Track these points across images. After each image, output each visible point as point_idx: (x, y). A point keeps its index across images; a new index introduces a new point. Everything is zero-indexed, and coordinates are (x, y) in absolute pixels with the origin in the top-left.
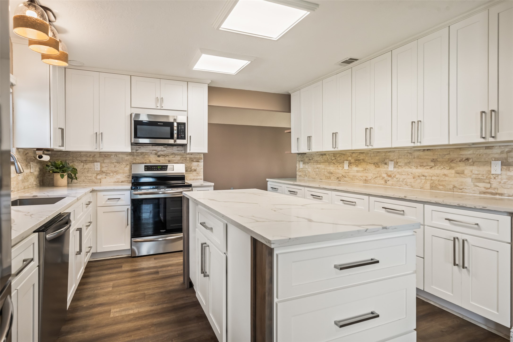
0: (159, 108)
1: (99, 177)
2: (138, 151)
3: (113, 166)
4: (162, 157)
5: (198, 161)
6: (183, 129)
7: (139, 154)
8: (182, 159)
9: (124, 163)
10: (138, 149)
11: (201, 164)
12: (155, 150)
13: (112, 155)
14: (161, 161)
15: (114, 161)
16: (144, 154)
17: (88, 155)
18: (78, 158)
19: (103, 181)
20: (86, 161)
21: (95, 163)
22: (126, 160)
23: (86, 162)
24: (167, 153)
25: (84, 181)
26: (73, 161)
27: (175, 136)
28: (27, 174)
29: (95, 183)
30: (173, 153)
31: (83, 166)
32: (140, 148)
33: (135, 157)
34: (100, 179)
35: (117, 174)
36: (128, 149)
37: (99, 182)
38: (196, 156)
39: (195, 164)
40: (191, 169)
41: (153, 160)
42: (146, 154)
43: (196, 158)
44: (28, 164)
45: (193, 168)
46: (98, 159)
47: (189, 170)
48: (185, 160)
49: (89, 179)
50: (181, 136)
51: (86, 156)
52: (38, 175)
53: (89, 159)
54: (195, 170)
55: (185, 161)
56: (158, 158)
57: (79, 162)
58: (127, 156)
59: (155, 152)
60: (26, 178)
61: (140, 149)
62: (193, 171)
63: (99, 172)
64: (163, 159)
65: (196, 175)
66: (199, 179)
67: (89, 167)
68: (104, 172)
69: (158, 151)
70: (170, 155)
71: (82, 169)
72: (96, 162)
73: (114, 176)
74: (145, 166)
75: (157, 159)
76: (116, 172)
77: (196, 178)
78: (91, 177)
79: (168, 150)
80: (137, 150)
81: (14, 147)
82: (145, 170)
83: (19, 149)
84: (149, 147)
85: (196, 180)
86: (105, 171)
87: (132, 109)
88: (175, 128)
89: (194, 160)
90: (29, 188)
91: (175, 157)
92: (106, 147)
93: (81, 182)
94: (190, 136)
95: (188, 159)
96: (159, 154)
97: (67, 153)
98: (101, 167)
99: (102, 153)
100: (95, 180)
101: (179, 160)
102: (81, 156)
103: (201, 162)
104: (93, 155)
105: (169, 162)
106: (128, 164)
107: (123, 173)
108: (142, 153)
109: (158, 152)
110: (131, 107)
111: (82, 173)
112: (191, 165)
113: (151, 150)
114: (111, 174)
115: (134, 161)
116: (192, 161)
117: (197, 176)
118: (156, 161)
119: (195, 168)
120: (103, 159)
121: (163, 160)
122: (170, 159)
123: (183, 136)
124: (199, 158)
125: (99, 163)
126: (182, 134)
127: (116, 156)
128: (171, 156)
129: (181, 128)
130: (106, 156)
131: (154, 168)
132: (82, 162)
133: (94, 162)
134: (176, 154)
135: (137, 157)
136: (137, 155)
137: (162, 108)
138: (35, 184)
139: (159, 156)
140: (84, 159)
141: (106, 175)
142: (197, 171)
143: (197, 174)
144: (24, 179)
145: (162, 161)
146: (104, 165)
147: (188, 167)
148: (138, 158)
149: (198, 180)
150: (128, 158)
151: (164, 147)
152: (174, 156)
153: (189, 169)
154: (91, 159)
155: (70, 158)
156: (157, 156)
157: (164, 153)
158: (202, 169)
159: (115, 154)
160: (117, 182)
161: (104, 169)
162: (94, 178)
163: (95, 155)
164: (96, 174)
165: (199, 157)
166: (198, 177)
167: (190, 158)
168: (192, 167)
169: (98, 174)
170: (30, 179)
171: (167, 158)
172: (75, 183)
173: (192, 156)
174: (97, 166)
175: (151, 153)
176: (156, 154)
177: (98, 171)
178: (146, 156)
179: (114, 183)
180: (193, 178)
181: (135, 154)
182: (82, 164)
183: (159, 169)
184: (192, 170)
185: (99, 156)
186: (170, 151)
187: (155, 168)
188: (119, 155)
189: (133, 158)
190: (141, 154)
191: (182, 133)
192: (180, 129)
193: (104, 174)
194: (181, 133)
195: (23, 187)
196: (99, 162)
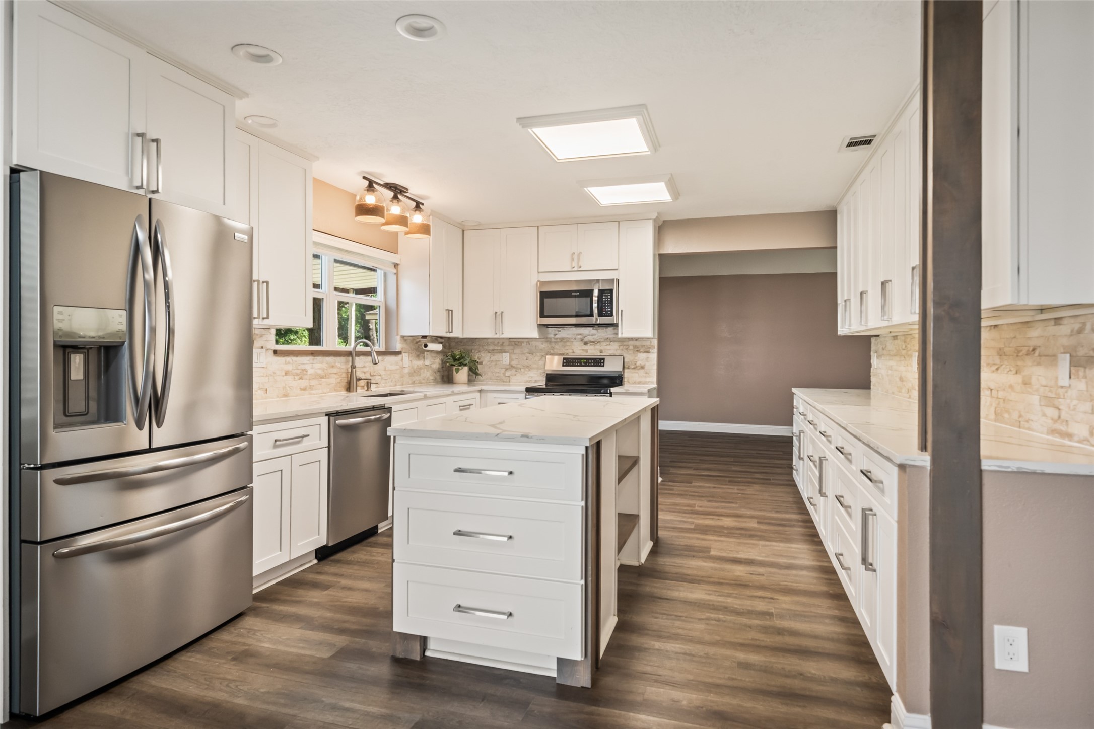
0: (575, 269)
1: (507, 374)
2: (556, 337)
3: (525, 358)
4: (591, 345)
5: (648, 352)
6: (609, 299)
7: (558, 340)
8: (621, 347)
9: (538, 354)
10: (557, 332)
11: (654, 356)
12: (580, 334)
13: (523, 342)
14: (588, 351)
15: (526, 351)
16: (565, 340)
17: (496, 343)
18: (485, 347)
19: (513, 379)
20: (493, 350)
21: (504, 354)
22: (541, 350)
23: (492, 352)
24: (599, 338)
25: (491, 379)
26: (480, 351)
27: (596, 311)
28: (418, 366)
29: (503, 382)
30: (608, 338)
31: (490, 358)
32: (560, 331)
33: (553, 345)
34: (509, 376)
35: (529, 370)
36: (535, 334)
37: (508, 380)
38: (645, 343)
39: (642, 356)
40: (635, 364)
41: (578, 350)
42: (568, 340)
43: (644, 346)
44: (420, 354)
45: (639, 363)
46: (507, 348)
47: (632, 367)
48: (627, 349)
49: (497, 375)
50: (605, 311)
51: (493, 343)
52: (439, 368)
53: (496, 348)
54: (642, 367)
55: (626, 351)
56: (584, 346)
57: (486, 352)
58: (542, 344)
59: (580, 337)
60: (416, 371)
61: (560, 333)
62: (639, 369)
63: (508, 367)
64: (592, 347)
65: (645, 375)
66: (649, 382)
67: (497, 360)
68: (514, 367)
69: (584, 335)
70: (602, 342)
71: (489, 361)
72: (505, 352)
73: (526, 372)
74: (564, 359)
75: (584, 349)
76: (529, 367)
77: (643, 380)
78: (498, 372)
79: (600, 334)
80: (555, 335)
81: (398, 335)
82: (563, 366)
83: (405, 337)
84: (571, 329)
85: (644, 384)
86: (516, 366)
87: (540, 274)
88: (595, 299)
89: (641, 350)
90: (422, 383)
91: (610, 345)
92: (509, 332)
93: (487, 380)
94: (622, 311)
95: (631, 347)
96: (586, 339)
97: (472, 341)
98: (511, 360)
99: (512, 340)
100: (504, 377)
101: (617, 350)
102: (488, 344)
103: (653, 353)
104: (501, 342)
105: (601, 353)
106: (543, 356)
107: (538, 368)
108: (562, 339)
109: (585, 337)
110: (538, 272)
111: (489, 367)
112: (636, 358)
113: (574, 334)
114: (522, 370)
115: (552, 352)
116: (637, 351)
117: (645, 377)
118: (582, 351)
119: (643, 364)
120: (512, 347)
121: (591, 350)
122: (602, 348)
123: (609, 311)
124: (649, 346)
125: (508, 354)
126: (608, 308)
127: (528, 344)
128: (605, 344)
129: (605, 298)
130: (516, 344)
131: (575, 363)
132: (489, 352)
133: (502, 353)
134: (612, 340)
135: (555, 345)
136: (556, 343)
137: (580, 269)
138: (432, 380)
139: (586, 344)
140: (491, 348)
141: (516, 371)
142: (646, 367)
143: (646, 373)
144: (413, 372)
145: (592, 352)
146: (514, 357)
147: (631, 362)
148: (557, 347)
149: (647, 384)
150: (543, 346)
151: (593, 329)
152: (608, 343)
153: (632, 365)
154: (499, 348)
155: (477, 347)
156: (582, 344)
157: (593, 339)
158: (654, 364)
159: (527, 340)
160: (529, 382)
161: (513, 363)
162: (502, 375)
163: (503, 343)
164: (504, 370)
165: (650, 344)
166: (648, 380)
167: (635, 347)
168: (636, 362)
169: (507, 369)
170: (424, 372)
171: (598, 347)
172: (481, 381)
173: (637, 343)
174: (505, 358)
175: (575, 339)
176: (582, 340)
177: (507, 365)
178: (568, 344)
179: (525, 382)
180: (638, 380)
181: (553, 340)
182: (489, 354)
183: (583, 364)
184: (637, 367)
185: (507, 344)
186: (603, 335)
187: (578, 362)
188: (533, 342)
189: (550, 346)
190: (561, 341)
191: (608, 306)
192: (604, 300)
193: (514, 370)
194: (605, 306)
195: (410, 382)
196: (508, 352)
